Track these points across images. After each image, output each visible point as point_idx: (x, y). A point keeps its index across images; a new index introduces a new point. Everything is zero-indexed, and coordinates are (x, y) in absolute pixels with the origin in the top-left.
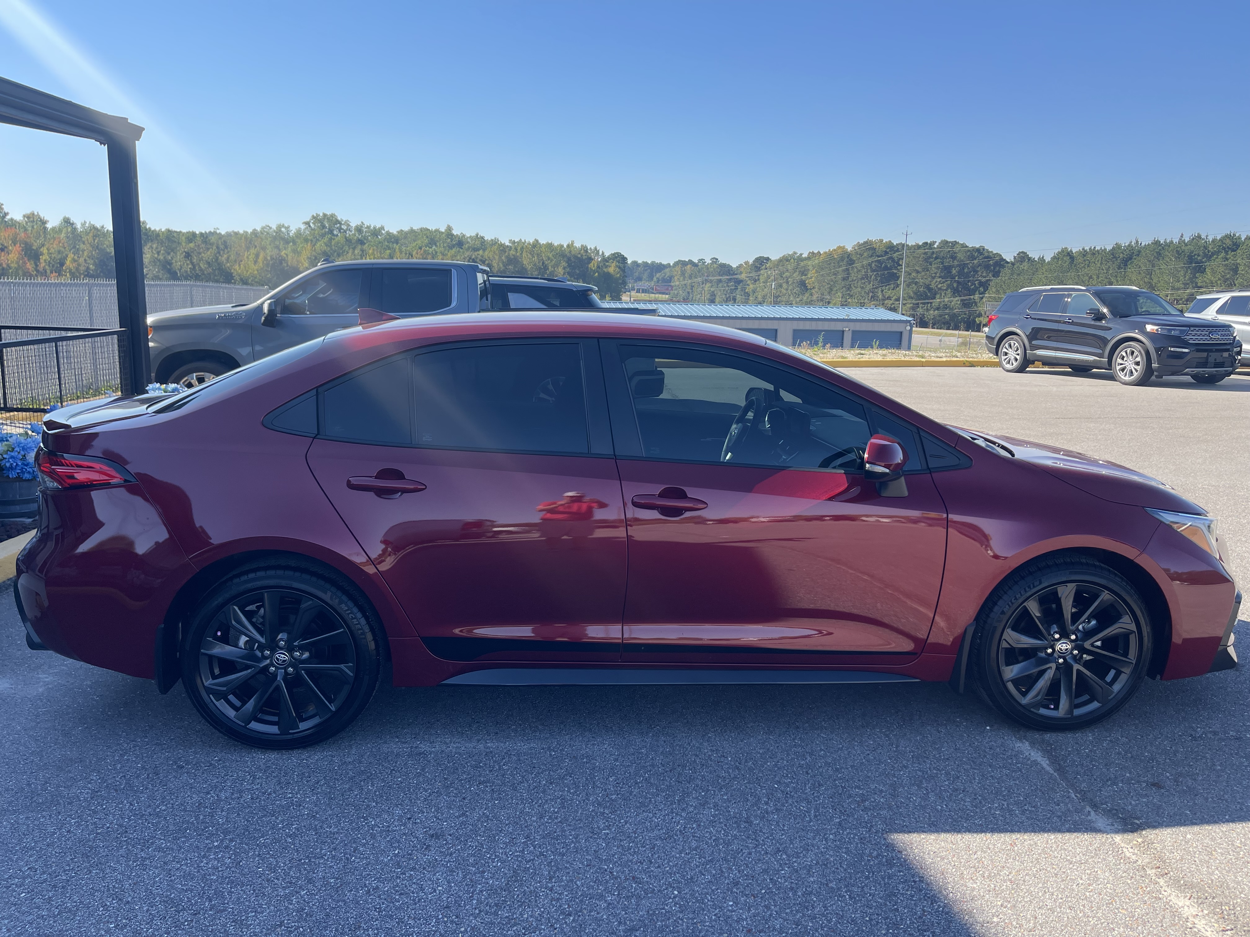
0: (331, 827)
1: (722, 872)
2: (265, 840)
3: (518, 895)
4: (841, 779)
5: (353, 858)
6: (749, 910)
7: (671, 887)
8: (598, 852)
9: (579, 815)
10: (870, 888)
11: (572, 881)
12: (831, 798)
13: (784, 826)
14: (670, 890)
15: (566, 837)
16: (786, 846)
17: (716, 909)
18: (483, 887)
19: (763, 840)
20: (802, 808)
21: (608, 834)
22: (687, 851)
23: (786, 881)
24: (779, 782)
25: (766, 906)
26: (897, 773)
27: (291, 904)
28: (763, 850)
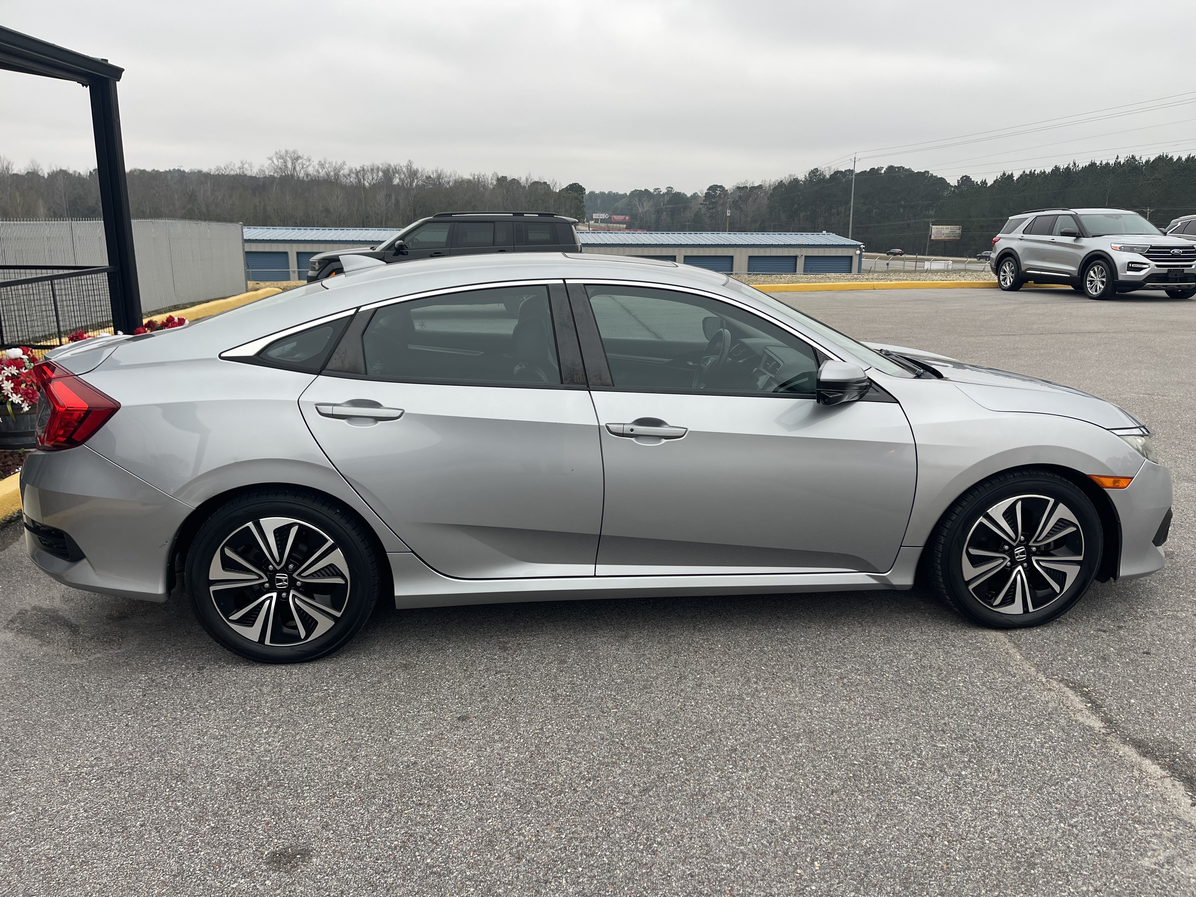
0: (367, 713)
1: (721, 740)
2: (309, 726)
3: (542, 765)
4: (821, 661)
5: (391, 739)
6: (747, 771)
7: (676, 754)
8: (609, 727)
9: (589, 696)
10: (852, 750)
11: (588, 752)
12: (813, 676)
13: (772, 701)
14: (677, 757)
15: (580, 717)
16: (776, 718)
17: (718, 772)
18: (510, 760)
19: (755, 714)
20: (787, 686)
21: (616, 712)
22: (689, 725)
23: (778, 747)
24: (766, 665)
25: (762, 768)
26: (870, 655)
27: (341, 778)
28: (756, 722)
